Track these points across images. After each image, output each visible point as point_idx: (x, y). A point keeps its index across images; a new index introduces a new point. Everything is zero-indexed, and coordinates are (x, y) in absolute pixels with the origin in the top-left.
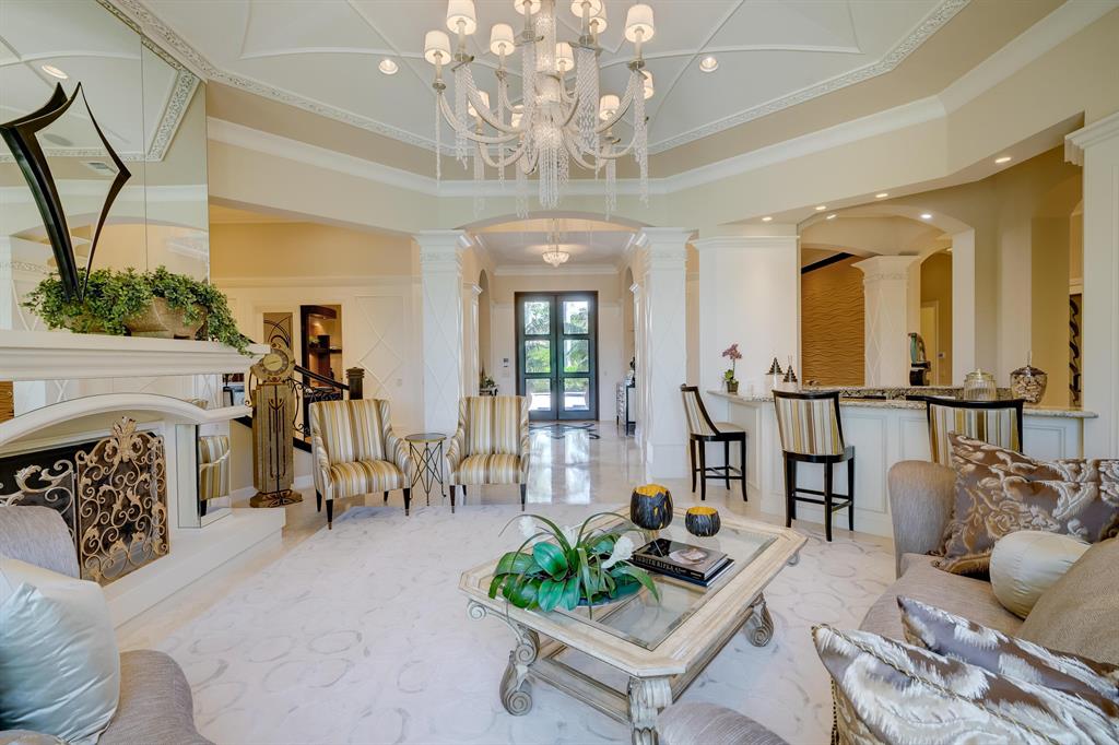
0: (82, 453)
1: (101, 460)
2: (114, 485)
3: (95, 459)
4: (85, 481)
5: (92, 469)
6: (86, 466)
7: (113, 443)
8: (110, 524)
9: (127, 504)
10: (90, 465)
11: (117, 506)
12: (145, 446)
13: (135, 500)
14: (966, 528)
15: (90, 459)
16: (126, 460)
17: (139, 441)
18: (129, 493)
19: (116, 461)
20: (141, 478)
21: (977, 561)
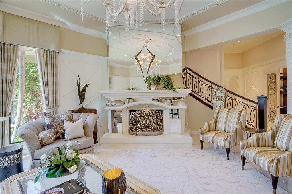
0: (138, 111)
1: (141, 113)
2: (144, 118)
3: (140, 112)
4: (138, 116)
5: (139, 114)
6: (138, 113)
7: (144, 110)
8: (143, 125)
9: (146, 122)
10: (139, 113)
11: (144, 122)
12: (151, 112)
13: (148, 122)
15: (139, 112)
16: (146, 114)
17: (150, 111)
18: (147, 120)
19: (144, 113)
20: (150, 118)
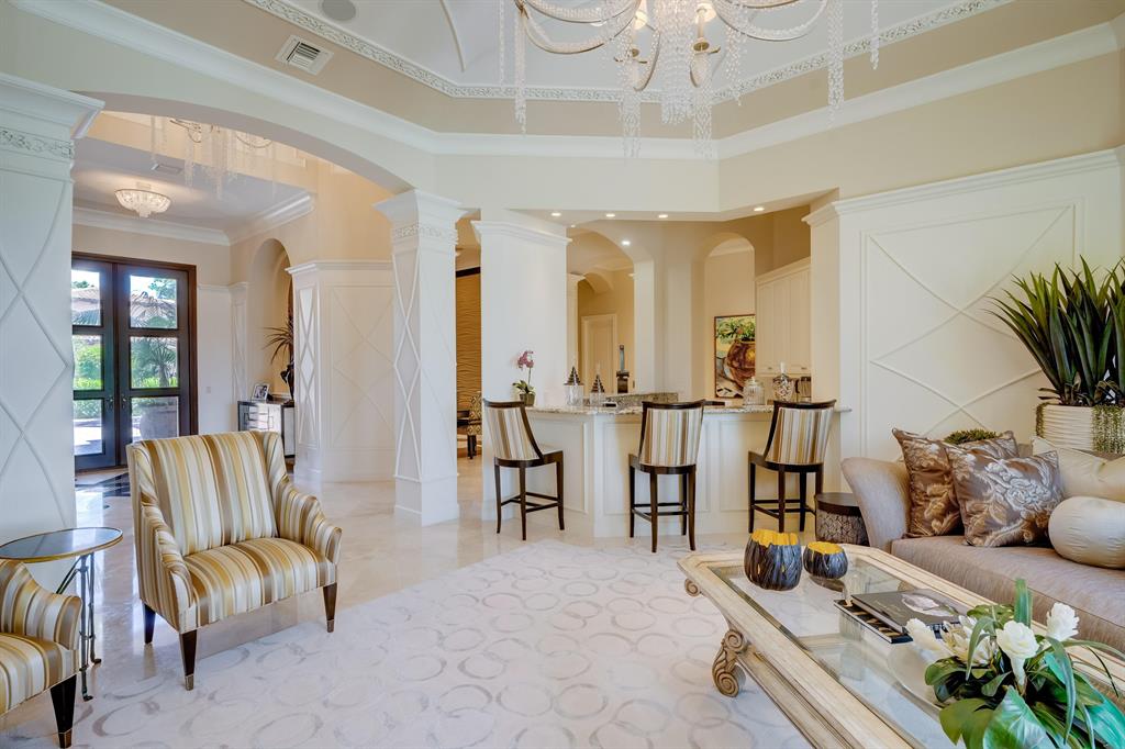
14: (991, 507)
21: (1012, 532)
